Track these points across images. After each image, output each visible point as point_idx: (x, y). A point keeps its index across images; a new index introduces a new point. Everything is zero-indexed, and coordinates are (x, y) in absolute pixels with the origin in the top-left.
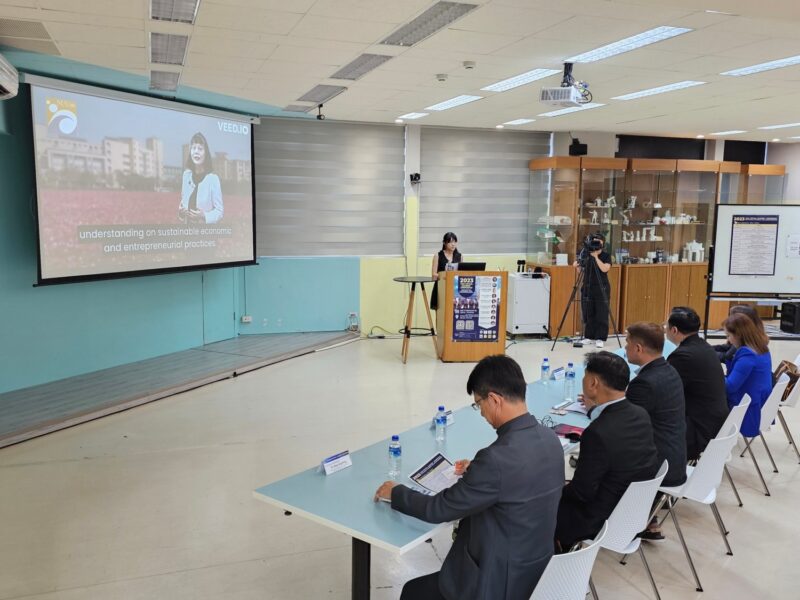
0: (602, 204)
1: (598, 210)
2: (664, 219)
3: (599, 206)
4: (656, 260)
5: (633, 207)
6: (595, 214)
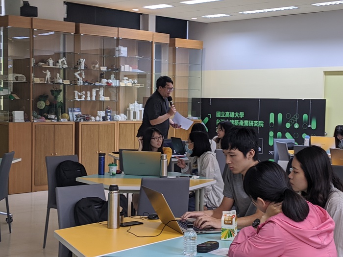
0: (54, 64)
1: (51, 70)
2: (110, 81)
3: (51, 65)
4: (104, 119)
5: (83, 68)
6: (49, 74)
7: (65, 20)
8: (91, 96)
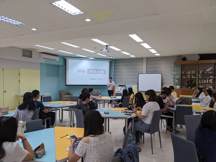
0: (191, 73)
3: (189, 73)
5: (201, 73)
6: (189, 75)
7: (199, 60)
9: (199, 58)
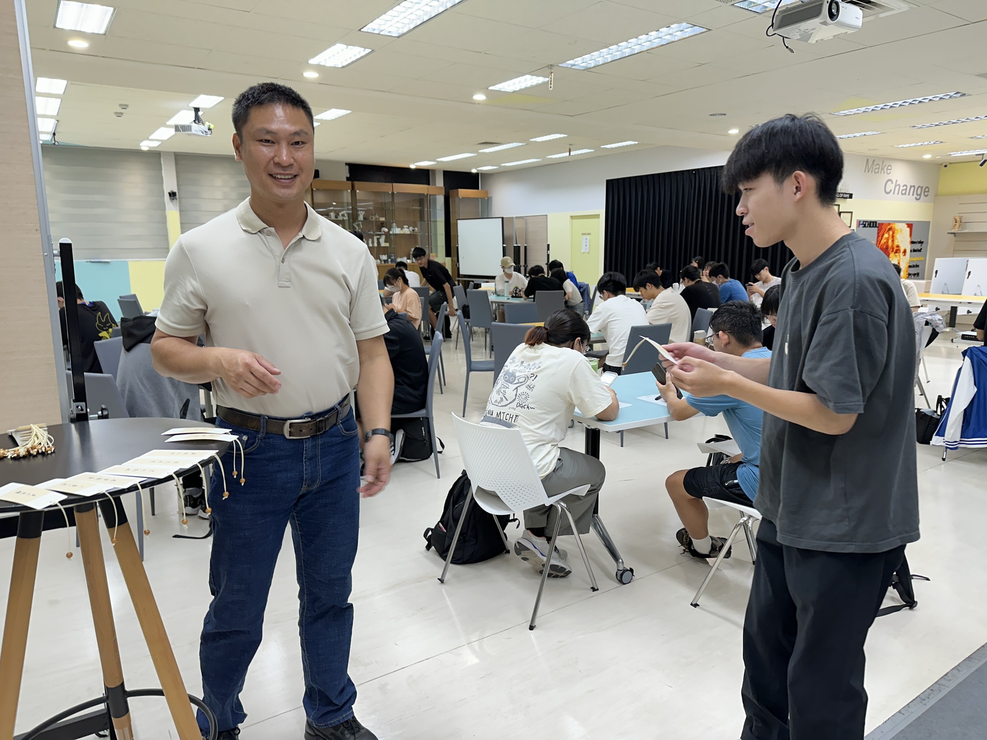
0: (336, 217)
5: (362, 219)
7: (348, 179)
8: (373, 243)
9: (348, 176)
